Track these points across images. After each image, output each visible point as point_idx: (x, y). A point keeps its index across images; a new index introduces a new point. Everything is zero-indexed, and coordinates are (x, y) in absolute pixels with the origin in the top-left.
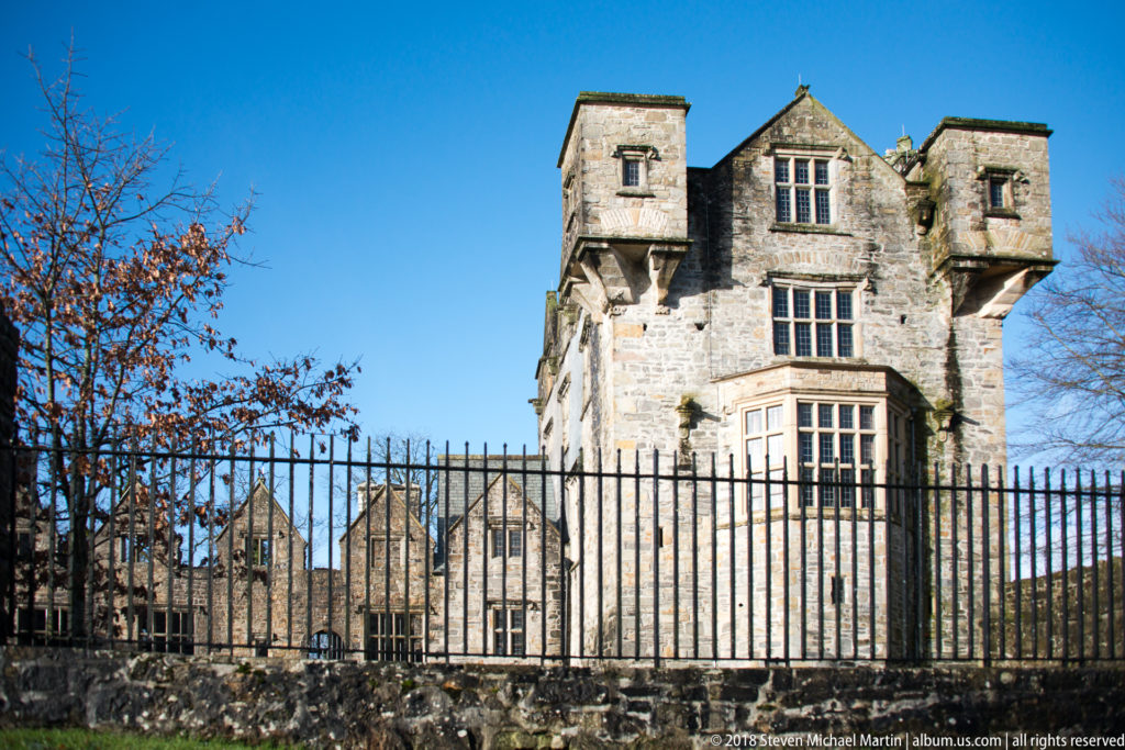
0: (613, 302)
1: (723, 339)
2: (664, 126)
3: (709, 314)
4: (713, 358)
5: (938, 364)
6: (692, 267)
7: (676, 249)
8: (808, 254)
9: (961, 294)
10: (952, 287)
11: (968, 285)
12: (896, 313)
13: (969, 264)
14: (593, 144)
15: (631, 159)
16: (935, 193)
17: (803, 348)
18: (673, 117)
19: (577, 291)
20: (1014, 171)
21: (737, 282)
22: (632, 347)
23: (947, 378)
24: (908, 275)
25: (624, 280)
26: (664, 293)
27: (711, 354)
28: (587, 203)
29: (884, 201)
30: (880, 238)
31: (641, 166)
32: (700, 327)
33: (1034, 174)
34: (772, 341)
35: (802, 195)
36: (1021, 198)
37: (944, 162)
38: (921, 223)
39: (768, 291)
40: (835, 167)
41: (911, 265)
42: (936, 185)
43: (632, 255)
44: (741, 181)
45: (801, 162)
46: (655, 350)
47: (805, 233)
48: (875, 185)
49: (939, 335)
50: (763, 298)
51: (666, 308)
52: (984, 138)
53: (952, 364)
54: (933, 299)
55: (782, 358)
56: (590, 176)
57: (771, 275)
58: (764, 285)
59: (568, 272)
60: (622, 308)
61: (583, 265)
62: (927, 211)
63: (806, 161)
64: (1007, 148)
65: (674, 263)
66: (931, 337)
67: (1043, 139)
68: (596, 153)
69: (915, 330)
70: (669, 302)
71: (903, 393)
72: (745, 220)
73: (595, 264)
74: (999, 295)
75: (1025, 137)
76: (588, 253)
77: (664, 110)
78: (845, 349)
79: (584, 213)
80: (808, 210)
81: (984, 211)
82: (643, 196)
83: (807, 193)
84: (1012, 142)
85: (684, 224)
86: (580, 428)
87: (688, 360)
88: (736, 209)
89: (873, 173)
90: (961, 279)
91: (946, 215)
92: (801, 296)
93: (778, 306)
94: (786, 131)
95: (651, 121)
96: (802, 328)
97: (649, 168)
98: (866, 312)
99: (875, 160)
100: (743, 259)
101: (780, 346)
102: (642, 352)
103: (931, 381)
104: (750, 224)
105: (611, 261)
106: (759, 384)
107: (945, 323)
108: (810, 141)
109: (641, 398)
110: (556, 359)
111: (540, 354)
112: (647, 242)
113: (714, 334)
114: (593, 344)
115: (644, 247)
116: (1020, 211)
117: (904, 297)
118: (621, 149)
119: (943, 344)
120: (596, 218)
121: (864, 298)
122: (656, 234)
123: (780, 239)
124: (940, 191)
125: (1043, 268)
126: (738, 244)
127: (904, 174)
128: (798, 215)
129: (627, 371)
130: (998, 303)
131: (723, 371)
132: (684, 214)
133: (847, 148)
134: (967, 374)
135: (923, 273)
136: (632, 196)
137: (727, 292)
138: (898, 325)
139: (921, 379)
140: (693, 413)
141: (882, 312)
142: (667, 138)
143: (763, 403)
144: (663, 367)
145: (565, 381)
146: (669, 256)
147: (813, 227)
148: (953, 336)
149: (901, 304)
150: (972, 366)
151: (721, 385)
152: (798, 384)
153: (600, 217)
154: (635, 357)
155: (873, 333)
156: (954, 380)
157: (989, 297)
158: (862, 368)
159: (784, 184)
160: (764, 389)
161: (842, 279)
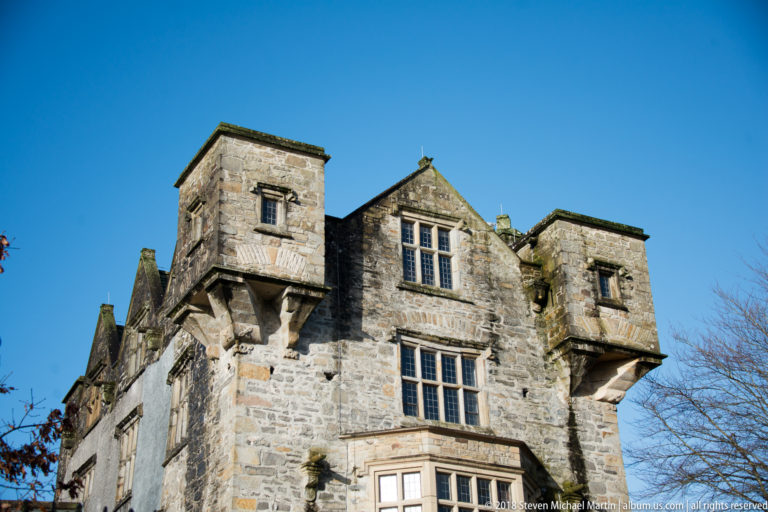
0: (239, 340)
1: (352, 393)
2: (303, 172)
3: (339, 365)
4: (343, 411)
5: (561, 443)
6: (322, 312)
7: (313, 294)
8: (434, 316)
9: (579, 375)
10: (571, 367)
11: (585, 367)
12: (518, 386)
13: (587, 347)
14: (232, 176)
15: (271, 198)
16: (548, 276)
17: (432, 412)
18: (312, 165)
19: (194, 320)
20: (619, 267)
21: (367, 335)
22: (258, 390)
23: (570, 459)
24: (527, 349)
25: (254, 318)
26: (295, 337)
27: (340, 407)
28: (224, 233)
29: (501, 275)
30: (500, 309)
31: (280, 207)
32: (329, 377)
33: (636, 271)
34: (401, 400)
35: (427, 257)
36: (627, 292)
37: (558, 249)
38: (537, 301)
39: (396, 348)
40: (455, 237)
41: (529, 340)
42: (550, 267)
43: (266, 293)
44: (371, 235)
45: (425, 227)
46: (282, 396)
47: (431, 295)
48: (492, 259)
49: (559, 413)
50: (392, 354)
51: (295, 353)
52: (592, 233)
53: (574, 444)
54: (551, 376)
55: (410, 420)
56: (228, 207)
57: (399, 332)
58: (393, 341)
59: (188, 298)
60: (249, 346)
61: (210, 296)
62: (543, 289)
63: (430, 227)
64: (611, 245)
65: (308, 309)
66: (553, 413)
67: (641, 242)
68: (236, 185)
69: (536, 405)
70: (298, 347)
71: (534, 471)
72: (375, 274)
73: (225, 298)
74: (613, 380)
75: (626, 238)
76: (220, 285)
77: (304, 157)
78: (472, 416)
79: (220, 243)
80: (432, 273)
81: (596, 299)
82: (281, 236)
83: (431, 257)
84: (615, 240)
85: (321, 270)
87: (317, 411)
88: (366, 262)
89: (491, 248)
90: (579, 361)
91: (562, 298)
92: (428, 357)
93: (407, 366)
94: (412, 196)
95: (291, 164)
96: (429, 390)
97: (287, 210)
98: (490, 381)
100: (373, 313)
101: (409, 408)
102: (268, 397)
103: (556, 461)
104: (379, 279)
105: (244, 296)
106: (394, 446)
107: (563, 401)
108: (433, 209)
109: (266, 449)
112: (285, 283)
113: (343, 386)
115: (282, 287)
116: (628, 304)
117: (524, 370)
118: (261, 186)
119: (563, 422)
120: (232, 251)
121: (488, 367)
122: (293, 276)
123: (408, 297)
124: (553, 275)
125: (652, 360)
126: (368, 296)
127: (516, 251)
128: (423, 276)
129: (251, 417)
130: (612, 387)
131: (354, 428)
132: (322, 260)
133: (467, 221)
134: (590, 456)
135: (540, 350)
136: (270, 234)
137: (357, 343)
138: (521, 398)
139: (547, 457)
140: (322, 472)
141: (505, 383)
142: (307, 184)
143: (397, 468)
144: (290, 416)
146: (305, 300)
147: (438, 291)
148: (572, 415)
149: (523, 378)
150: (593, 449)
151: (351, 442)
152: (436, 451)
153: (236, 249)
154: (259, 401)
155: (496, 401)
156: (578, 463)
157: (603, 381)
158: (490, 439)
159: (409, 245)
160: (400, 452)
161: (467, 344)
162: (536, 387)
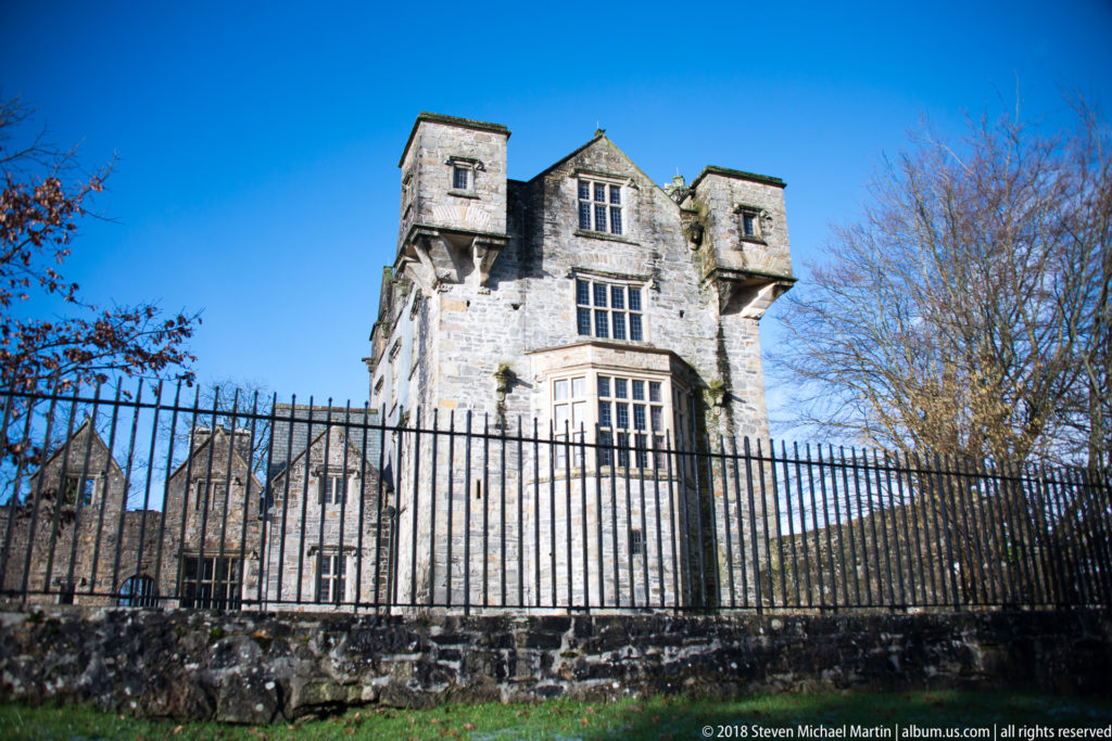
0: (441, 281)
1: (535, 319)
2: (489, 146)
3: (524, 297)
4: (527, 333)
5: (711, 353)
6: (509, 257)
7: (496, 242)
8: (605, 256)
9: (726, 298)
10: (719, 291)
11: (731, 291)
12: (676, 309)
13: (731, 275)
14: (429, 152)
15: (461, 169)
16: (702, 220)
17: (602, 331)
18: (497, 140)
19: (410, 268)
20: (760, 210)
21: (547, 274)
22: (457, 319)
23: (718, 363)
24: (685, 280)
25: (451, 264)
26: (485, 277)
27: (525, 330)
28: (422, 198)
29: (664, 221)
30: (662, 249)
31: (470, 175)
32: (516, 307)
33: (775, 213)
34: (576, 323)
35: (600, 211)
36: (767, 230)
37: (709, 197)
38: (693, 241)
39: (572, 283)
40: (625, 192)
41: (687, 272)
42: (704, 213)
43: (460, 244)
44: (552, 194)
45: (598, 186)
46: (476, 323)
47: (602, 240)
48: (656, 209)
49: (710, 328)
50: (568, 287)
51: (487, 290)
52: (737, 183)
53: (721, 352)
54: (704, 300)
55: (584, 338)
56: (426, 177)
57: (575, 270)
58: (569, 277)
59: (403, 252)
60: (449, 286)
61: (416, 248)
62: (698, 233)
63: (603, 185)
64: (754, 193)
65: (494, 254)
66: (705, 329)
67: (780, 189)
68: (432, 160)
69: (691, 323)
70: (490, 284)
71: (684, 374)
72: (554, 225)
73: (427, 248)
74: (755, 301)
75: (768, 186)
76: (420, 239)
77: (490, 134)
78: (636, 334)
79: (419, 206)
80: (605, 222)
81: (740, 237)
82: (470, 198)
83: (604, 209)
84: (758, 189)
85: (503, 223)
86: (408, 387)
87: (505, 334)
88: (547, 216)
89: (655, 200)
90: (725, 287)
91: (712, 237)
92: (599, 289)
93: (581, 295)
94: (587, 161)
95: (479, 140)
96: (601, 315)
97: (475, 177)
98: (653, 306)
99: (656, 189)
100: (552, 255)
101: (582, 328)
102: (465, 324)
103: (706, 365)
104: (558, 228)
105: (440, 246)
106: (565, 358)
107: (715, 320)
108: (606, 171)
109: (464, 364)
110: (389, 324)
111: (375, 319)
112: (473, 234)
113: (527, 314)
114: (423, 314)
115: (469, 238)
116: (767, 239)
117: (682, 297)
118: (453, 159)
119: (714, 336)
120: (430, 211)
121: (650, 295)
122: (480, 228)
123: (582, 242)
124: (706, 219)
125: (786, 284)
126: (549, 244)
127: (679, 203)
128: (597, 225)
129: (452, 340)
130: (754, 307)
131: (535, 345)
132: (504, 215)
133: (635, 179)
134: (734, 361)
135: (696, 279)
136: (460, 196)
137: (539, 280)
138: (678, 318)
139: (698, 363)
140: (509, 379)
141: (665, 307)
142: (492, 155)
143: (569, 374)
144: (483, 338)
145: (396, 344)
146: (490, 247)
147: (609, 236)
148: (721, 330)
149: (680, 302)
150: (737, 355)
151: (533, 357)
152: (598, 360)
153: (433, 210)
154: (459, 328)
155: (657, 321)
156: (724, 366)
157: (747, 302)
158: (651, 350)
159: (585, 200)
160: (570, 363)
161: (632, 278)
162: (691, 309)
